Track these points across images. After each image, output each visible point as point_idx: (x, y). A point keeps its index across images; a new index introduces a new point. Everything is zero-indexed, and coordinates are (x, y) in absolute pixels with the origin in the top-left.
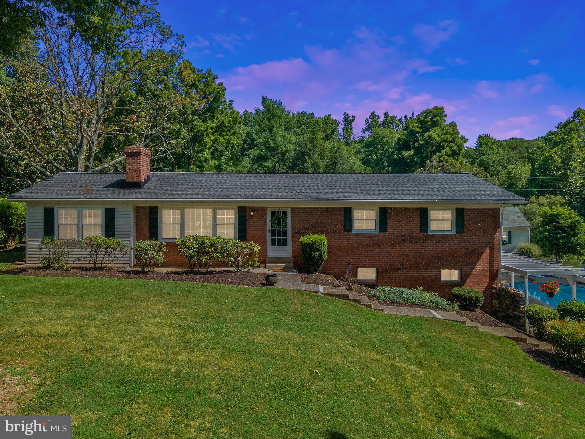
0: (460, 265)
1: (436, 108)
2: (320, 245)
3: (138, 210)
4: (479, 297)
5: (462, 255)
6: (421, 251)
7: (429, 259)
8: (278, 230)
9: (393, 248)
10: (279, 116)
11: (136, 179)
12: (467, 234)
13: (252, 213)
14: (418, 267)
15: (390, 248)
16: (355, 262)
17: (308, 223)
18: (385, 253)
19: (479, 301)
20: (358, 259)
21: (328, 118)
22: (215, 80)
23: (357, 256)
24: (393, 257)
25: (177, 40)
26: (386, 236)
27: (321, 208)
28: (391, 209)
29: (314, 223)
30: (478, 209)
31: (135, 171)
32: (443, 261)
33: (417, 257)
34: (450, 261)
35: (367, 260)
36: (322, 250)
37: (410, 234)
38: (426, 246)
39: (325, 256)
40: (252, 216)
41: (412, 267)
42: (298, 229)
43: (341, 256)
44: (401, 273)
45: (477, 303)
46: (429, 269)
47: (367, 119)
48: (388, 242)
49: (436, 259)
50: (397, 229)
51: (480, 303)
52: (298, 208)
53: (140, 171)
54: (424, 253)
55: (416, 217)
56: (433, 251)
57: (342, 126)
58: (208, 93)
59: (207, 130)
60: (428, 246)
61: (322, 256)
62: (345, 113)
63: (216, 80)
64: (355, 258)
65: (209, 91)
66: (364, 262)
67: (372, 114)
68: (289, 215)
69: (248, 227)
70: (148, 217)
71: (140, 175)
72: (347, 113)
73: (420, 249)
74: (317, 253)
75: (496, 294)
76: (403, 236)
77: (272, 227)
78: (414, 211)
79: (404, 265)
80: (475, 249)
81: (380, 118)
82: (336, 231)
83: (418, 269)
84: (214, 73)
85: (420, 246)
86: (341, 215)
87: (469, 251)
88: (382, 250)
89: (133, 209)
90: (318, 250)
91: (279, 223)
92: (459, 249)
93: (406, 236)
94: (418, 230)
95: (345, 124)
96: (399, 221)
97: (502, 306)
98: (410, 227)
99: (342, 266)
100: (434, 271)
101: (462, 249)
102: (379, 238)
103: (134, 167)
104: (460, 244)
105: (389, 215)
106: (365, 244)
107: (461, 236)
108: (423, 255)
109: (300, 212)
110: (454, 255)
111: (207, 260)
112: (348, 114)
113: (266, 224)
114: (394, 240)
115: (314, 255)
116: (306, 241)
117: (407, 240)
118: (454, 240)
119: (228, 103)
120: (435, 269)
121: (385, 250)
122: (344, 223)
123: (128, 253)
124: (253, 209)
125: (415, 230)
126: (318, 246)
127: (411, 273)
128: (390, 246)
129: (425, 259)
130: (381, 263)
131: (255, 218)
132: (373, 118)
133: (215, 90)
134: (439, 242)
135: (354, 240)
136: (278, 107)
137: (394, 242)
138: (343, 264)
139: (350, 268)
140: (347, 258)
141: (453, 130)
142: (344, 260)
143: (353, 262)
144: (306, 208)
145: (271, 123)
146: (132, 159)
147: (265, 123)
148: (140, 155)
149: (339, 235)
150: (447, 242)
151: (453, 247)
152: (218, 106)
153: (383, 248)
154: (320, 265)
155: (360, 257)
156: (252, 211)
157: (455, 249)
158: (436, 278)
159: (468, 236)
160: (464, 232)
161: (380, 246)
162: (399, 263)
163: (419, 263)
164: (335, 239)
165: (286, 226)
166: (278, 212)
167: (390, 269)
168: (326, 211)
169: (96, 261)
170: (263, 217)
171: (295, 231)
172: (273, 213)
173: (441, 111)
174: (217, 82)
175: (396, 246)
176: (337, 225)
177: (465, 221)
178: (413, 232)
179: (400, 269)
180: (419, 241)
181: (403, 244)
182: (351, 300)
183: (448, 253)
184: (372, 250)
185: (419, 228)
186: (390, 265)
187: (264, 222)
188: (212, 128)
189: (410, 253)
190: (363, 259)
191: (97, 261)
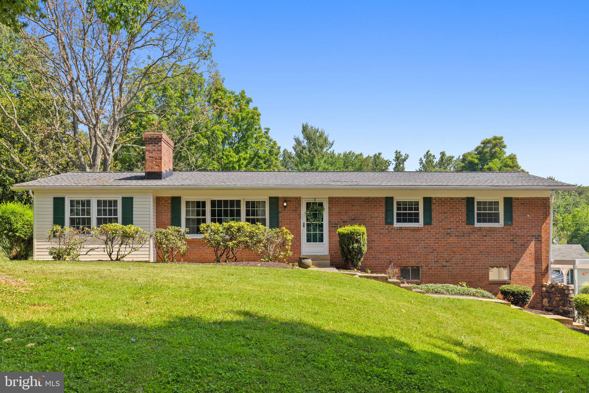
0: (509, 261)
1: (495, 139)
2: (359, 235)
3: (158, 200)
4: (528, 292)
5: (511, 250)
6: (467, 245)
7: (476, 254)
8: (313, 224)
9: (438, 243)
10: (322, 145)
11: (156, 169)
12: (516, 227)
13: (285, 204)
14: (465, 264)
15: (435, 243)
16: (398, 259)
17: (346, 215)
18: (430, 248)
19: (527, 296)
20: (401, 255)
21: (377, 157)
22: (248, 104)
23: (400, 253)
24: (438, 252)
25: (205, 38)
26: (431, 229)
27: (360, 198)
28: (435, 199)
29: (353, 215)
30: (526, 199)
31: (156, 159)
32: (491, 257)
33: (464, 253)
34: (498, 257)
35: (410, 257)
36: (362, 241)
37: (456, 227)
38: (473, 241)
39: (365, 249)
40: (285, 207)
41: (459, 264)
42: (335, 222)
43: (383, 253)
44: (446, 271)
45: (525, 298)
46: (477, 266)
47: (421, 159)
48: (433, 236)
49: (484, 254)
50: (442, 222)
51: (529, 299)
52: (335, 198)
53: (161, 159)
54: (471, 248)
55: (462, 208)
56: (480, 245)
57: (394, 166)
58: (240, 118)
59: (239, 161)
60: (475, 241)
61: (361, 249)
62: (397, 151)
63: (250, 103)
64: (397, 255)
65: (242, 116)
66: (407, 259)
67: (427, 153)
68: (326, 206)
69: (280, 220)
70: (170, 210)
71: (161, 164)
72: (398, 151)
73: (466, 243)
74: (356, 245)
75: (547, 292)
76: (448, 229)
77: (307, 220)
78: (460, 201)
79: (449, 261)
80: (524, 243)
81: (435, 158)
82: (376, 224)
83: (465, 266)
84: (248, 95)
85: (466, 241)
86: (382, 206)
87: (518, 245)
88: (427, 246)
89: (153, 199)
90: (357, 241)
91: (315, 216)
92: (508, 243)
93: (451, 229)
94: (464, 222)
95: (397, 164)
96: (444, 213)
97: (552, 304)
98: (455, 220)
99: (383, 264)
100: (481, 268)
101: (511, 243)
102: (423, 232)
103: (154, 154)
104: (508, 238)
105: (433, 206)
106: (409, 238)
107: (510, 229)
108: (469, 250)
109: (338, 203)
110: (502, 250)
111: (234, 245)
112: (400, 152)
113: (300, 217)
114: (439, 234)
115: (353, 247)
116: (344, 231)
117: (453, 234)
118: (502, 234)
119: (264, 131)
120: (482, 266)
121: (430, 246)
122: (386, 215)
123: (147, 243)
124: (286, 200)
125: (462, 222)
126: (357, 236)
127: (456, 271)
128: (435, 241)
129: (471, 255)
130: (426, 259)
131: (288, 210)
132: (427, 158)
133: (248, 115)
134: (486, 236)
135: (396, 234)
136: (320, 136)
137: (439, 236)
138: (384, 262)
139: (392, 266)
140: (389, 255)
141: (513, 163)
142: (385, 257)
143: (395, 259)
144: (344, 198)
145: (312, 154)
146: (152, 146)
147: (306, 154)
148: (161, 141)
149: (380, 229)
150: (495, 236)
151: (501, 241)
152: (252, 134)
153: (427, 243)
154: (360, 259)
155: (402, 253)
156: (285, 201)
157: (502, 243)
158: (484, 276)
159: (516, 228)
160: (512, 224)
161: (424, 241)
162: (445, 259)
163: (465, 259)
164: (376, 234)
165: (322, 218)
166: (313, 203)
167: (435, 266)
168: (366, 201)
169: (111, 252)
170: (298, 209)
171: (332, 224)
172: (308, 204)
173: (501, 141)
174: (251, 106)
175: (441, 241)
176: (378, 217)
177: (514, 212)
178: (459, 224)
179: (446, 266)
180: (465, 235)
181: (449, 238)
182: (389, 282)
183: (496, 247)
184: (416, 246)
185: (465, 221)
186: (435, 262)
187: (298, 215)
188: (245, 159)
189: (455, 248)
190: (406, 255)
191: (113, 251)
